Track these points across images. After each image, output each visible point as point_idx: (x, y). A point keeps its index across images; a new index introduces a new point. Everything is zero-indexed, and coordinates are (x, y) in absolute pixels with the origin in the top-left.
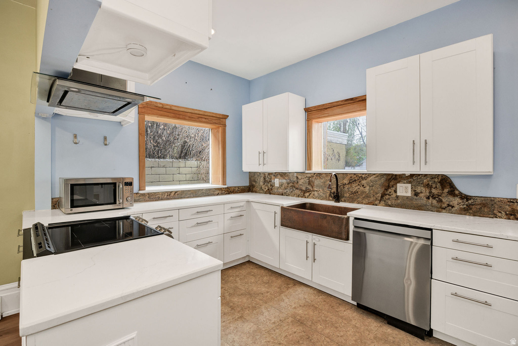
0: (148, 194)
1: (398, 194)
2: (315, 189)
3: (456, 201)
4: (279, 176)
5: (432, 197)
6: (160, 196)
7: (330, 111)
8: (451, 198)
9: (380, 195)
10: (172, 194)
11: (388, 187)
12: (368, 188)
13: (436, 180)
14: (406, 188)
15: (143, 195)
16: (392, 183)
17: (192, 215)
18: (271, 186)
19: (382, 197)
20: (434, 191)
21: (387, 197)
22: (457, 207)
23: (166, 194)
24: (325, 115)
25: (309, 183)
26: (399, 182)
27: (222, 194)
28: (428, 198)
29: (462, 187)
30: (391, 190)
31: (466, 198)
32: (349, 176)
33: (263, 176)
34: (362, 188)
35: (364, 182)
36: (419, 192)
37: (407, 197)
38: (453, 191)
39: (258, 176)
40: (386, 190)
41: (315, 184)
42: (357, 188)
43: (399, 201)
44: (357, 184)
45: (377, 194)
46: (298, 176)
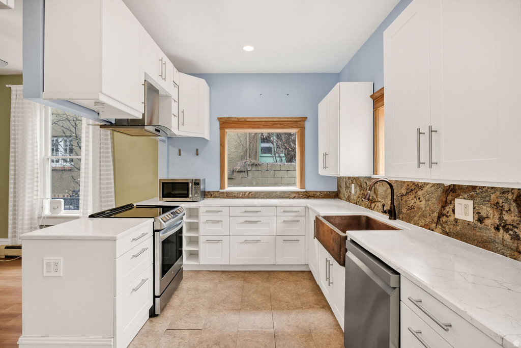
0: (226, 192)
2: (379, 200)
4: (355, 181)
5: (504, 227)
6: (236, 195)
9: (436, 215)
10: (247, 194)
11: (446, 203)
12: (424, 202)
13: (510, 196)
14: (466, 206)
15: (223, 193)
16: (450, 198)
17: (242, 213)
18: (350, 192)
19: (439, 218)
20: (506, 217)
21: (444, 219)
23: (241, 194)
25: (374, 191)
26: (458, 196)
27: (299, 198)
28: (497, 229)
30: (448, 209)
32: (407, 183)
33: (345, 181)
34: (418, 202)
35: (420, 193)
36: (485, 215)
37: (469, 224)
40: (443, 207)
41: (379, 193)
42: (413, 201)
43: (458, 228)
44: (413, 196)
45: (433, 212)
46: (367, 181)
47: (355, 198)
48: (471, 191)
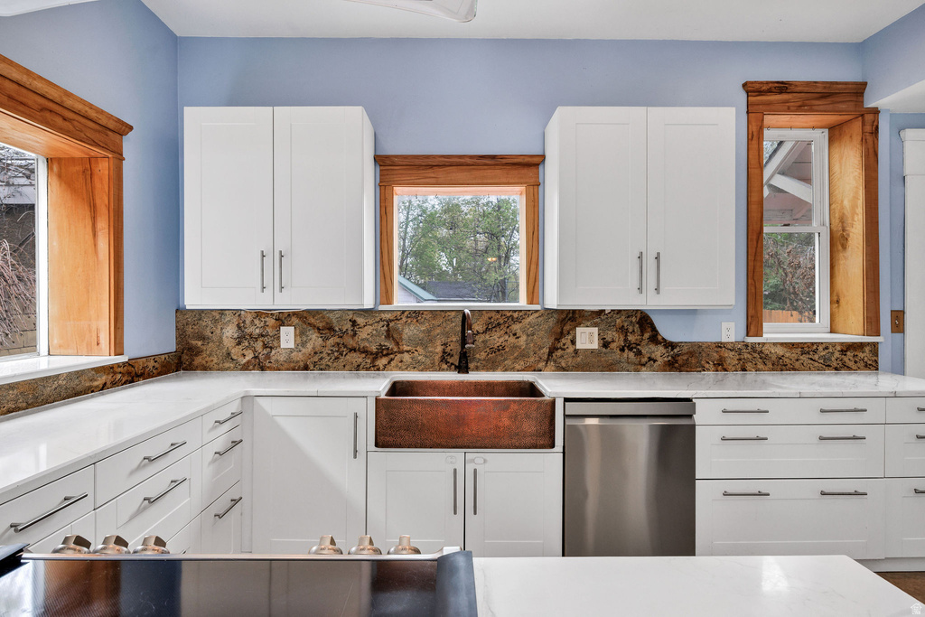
1: (579, 346)
2: (406, 348)
3: (658, 352)
4: (295, 320)
5: (628, 347)
7: (441, 173)
8: (653, 347)
9: (546, 350)
11: (562, 335)
12: (524, 338)
13: (634, 319)
14: (591, 334)
16: (567, 328)
17: (132, 473)
18: (265, 346)
19: (550, 353)
20: (630, 338)
21: (559, 353)
22: (660, 361)
24: (427, 180)
25: (389, 335)
26: (579, 325)
28: (622, 350)
29: (670, 330)
30: (566, 340)
31: (670, 345)
32: (486, 317)
33: (235, 321)
34: (512, 340)
35: (516, 327)
36: (610, 340)
37: (592, 351)
38: (655, 338)
39: (216, 321)
40: (558, 340)
41: (405, 336)
42: (502, 339)
43: (579, 359)
44: (502, 332)
45: (541, 348)
46: (356, 318)
47: (298, 356)
48: (596, 317)
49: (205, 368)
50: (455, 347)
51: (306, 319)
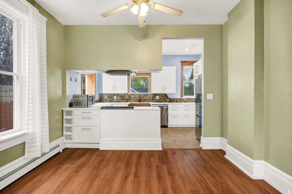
1: (156, 99)
2: (132, 99)
3: (168, 100)
4: (116, 95)
5: (163, 99)
8: (167, 99)
11: (154, 97)
12: (149, 98)
13: (164, 95)
14: (158, 97)
18: (112, 99)
19: (152, 100)
21: (154, 100)
22: (168, 101)
25: (129, 97)
26: (156, 96)
29: (169, 96)
31: (170, 99)
32: (143, 94)
33: (108, 95)
34: (147, 98)
35: (147, 96)
36: (161, 98)
37: (158, 99)
38: (167, 98)
39: (105, 95)
41: (132, 97)
42: (145, 98)
43: (156, 101)
46: (125, 95)
47: (116, 100)
48: (158, 95)
49: (103, 102)
50: (139, 99)
51: (118, 95)
